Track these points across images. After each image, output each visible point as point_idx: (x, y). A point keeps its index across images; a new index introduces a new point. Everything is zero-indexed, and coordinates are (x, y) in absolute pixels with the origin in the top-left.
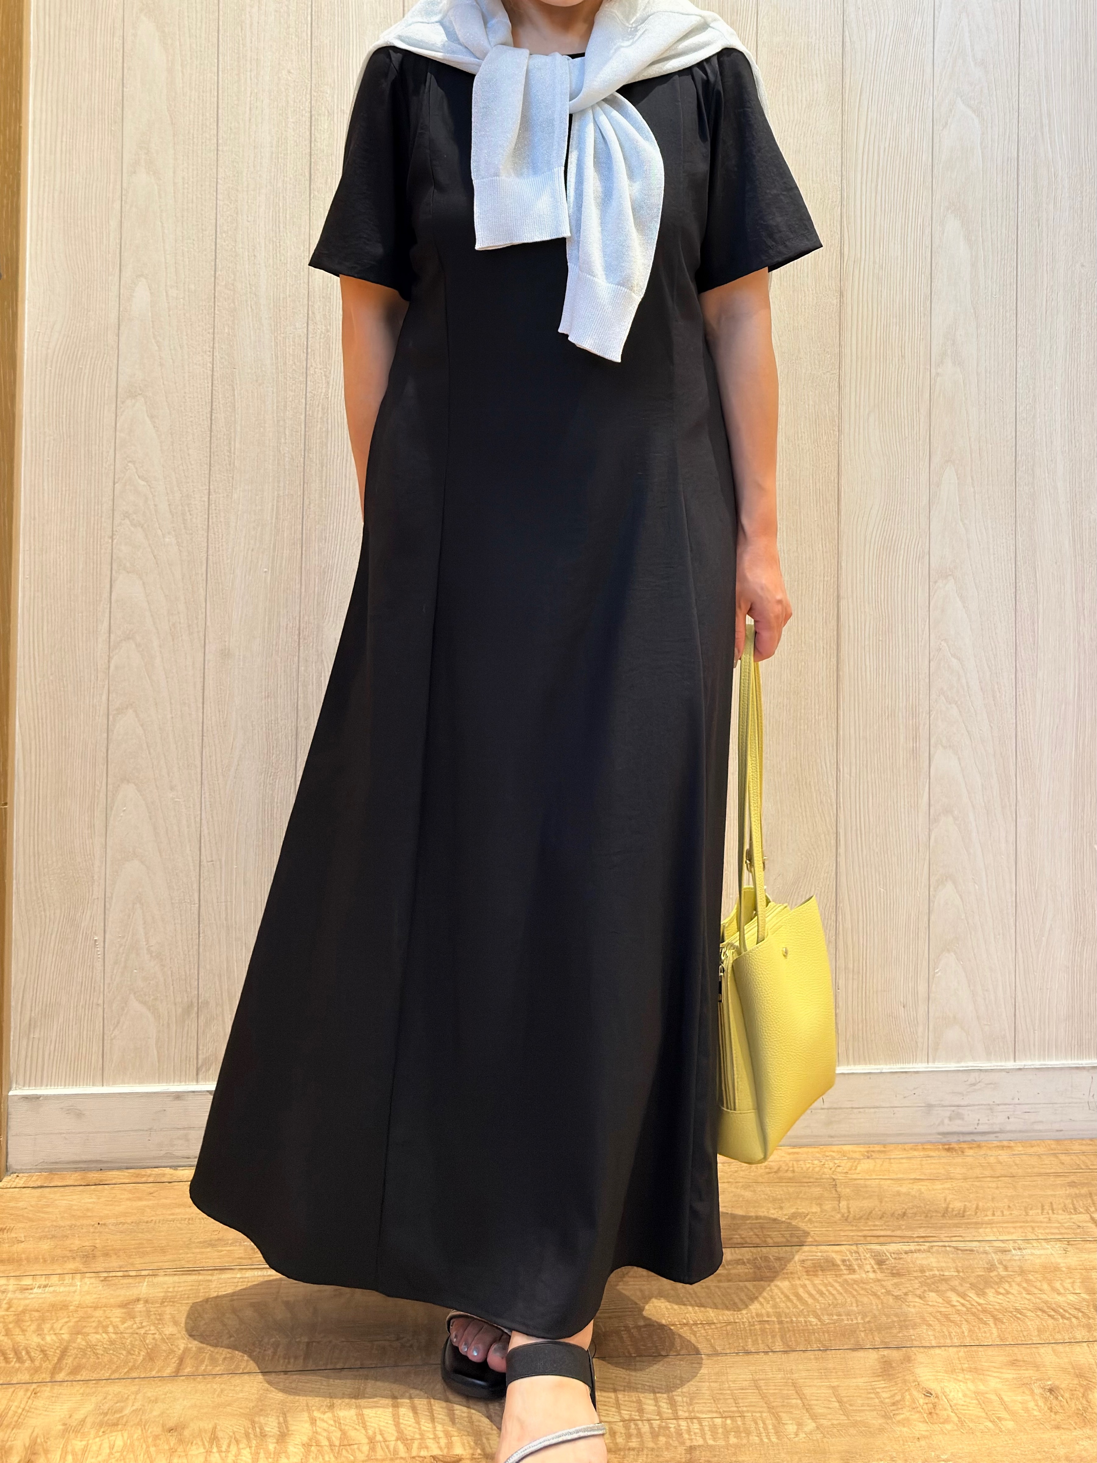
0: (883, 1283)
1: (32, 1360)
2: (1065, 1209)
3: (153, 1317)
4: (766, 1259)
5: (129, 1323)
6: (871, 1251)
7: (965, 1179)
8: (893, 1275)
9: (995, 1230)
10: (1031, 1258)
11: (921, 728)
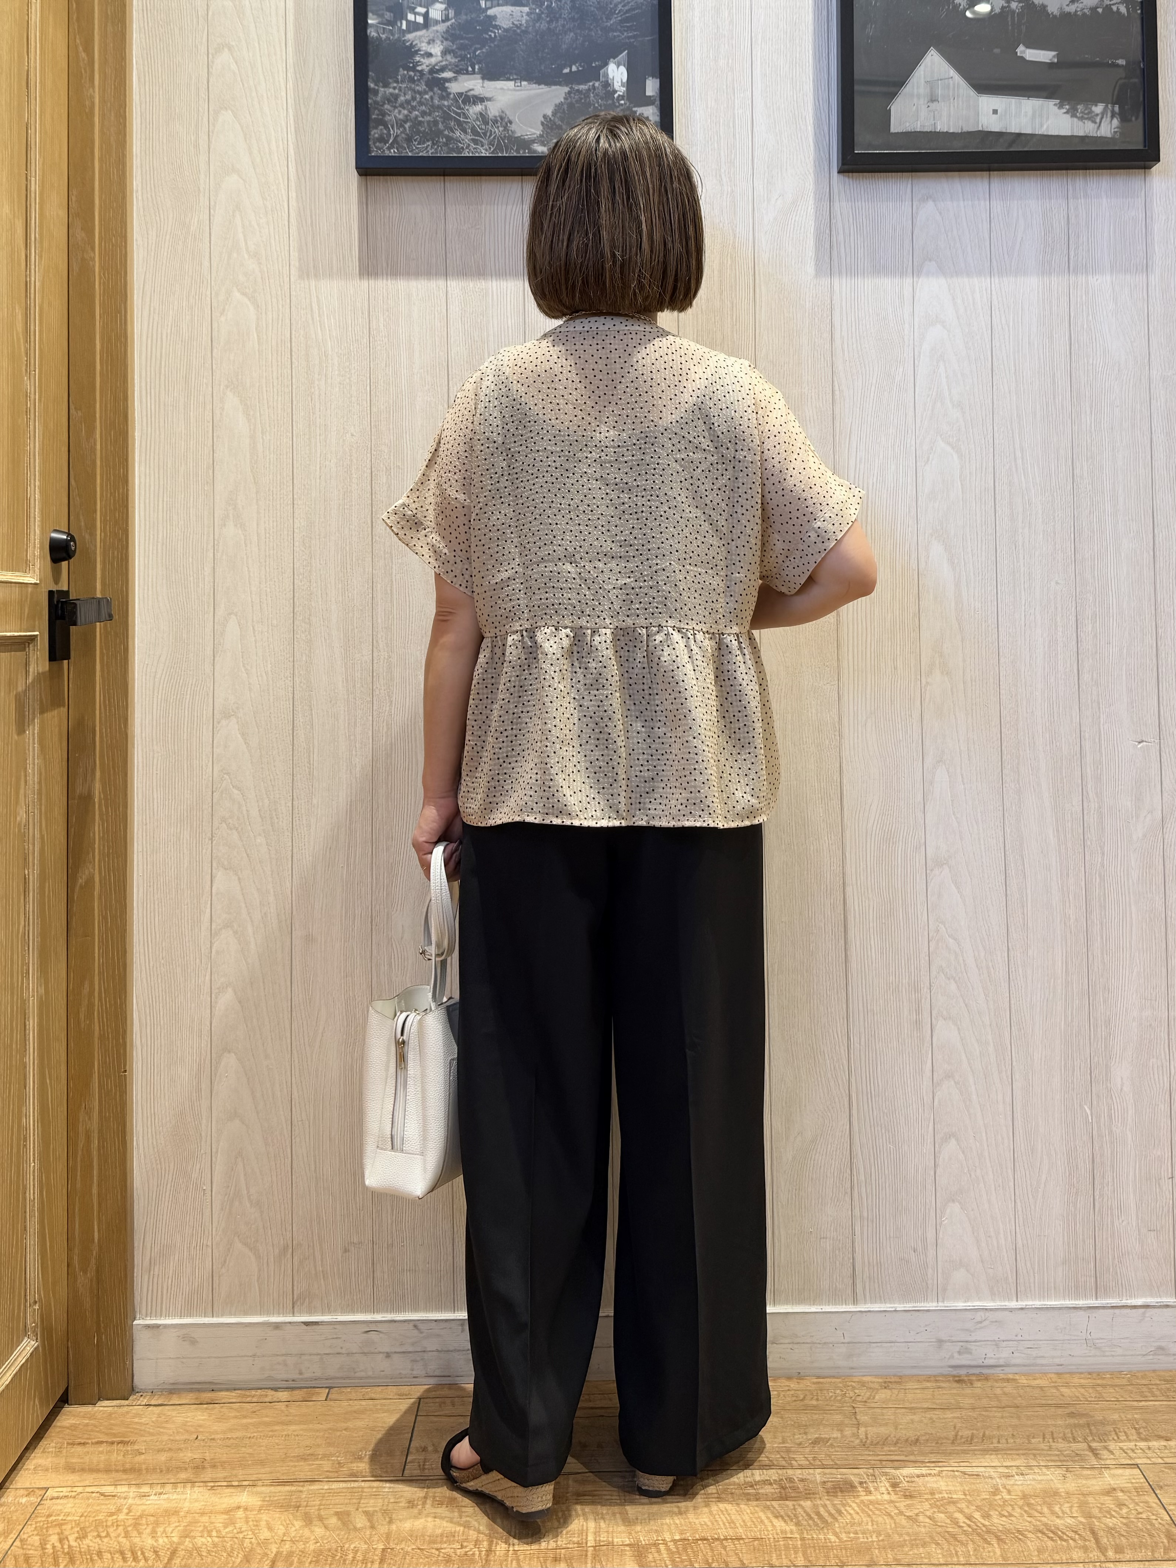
0: (897, 1504)
1: (146, 1560)
2: (1064, 1438)
3: (251, 1523)
4: (791, 1480)
5: (230, 1528)
6: (886, 1474)
7: (974, 1409)
8: (906, 1496)
9: (1000, 1456)
10: (1033, 1483)
11: (923, 1001)
